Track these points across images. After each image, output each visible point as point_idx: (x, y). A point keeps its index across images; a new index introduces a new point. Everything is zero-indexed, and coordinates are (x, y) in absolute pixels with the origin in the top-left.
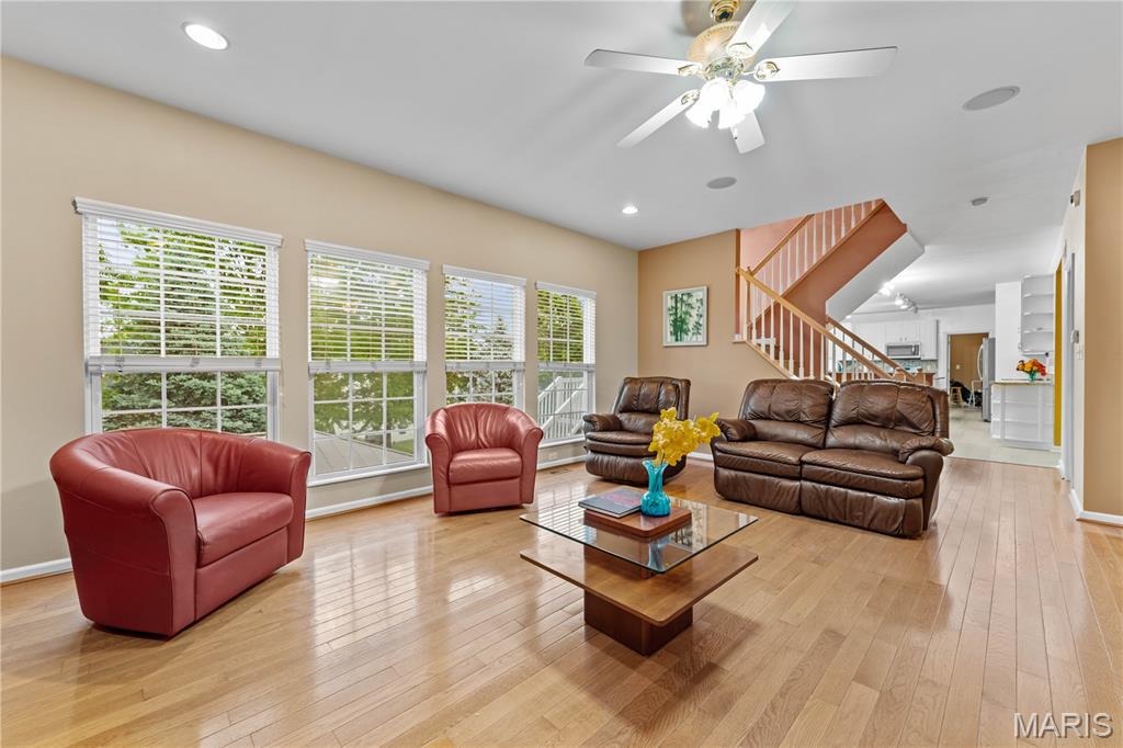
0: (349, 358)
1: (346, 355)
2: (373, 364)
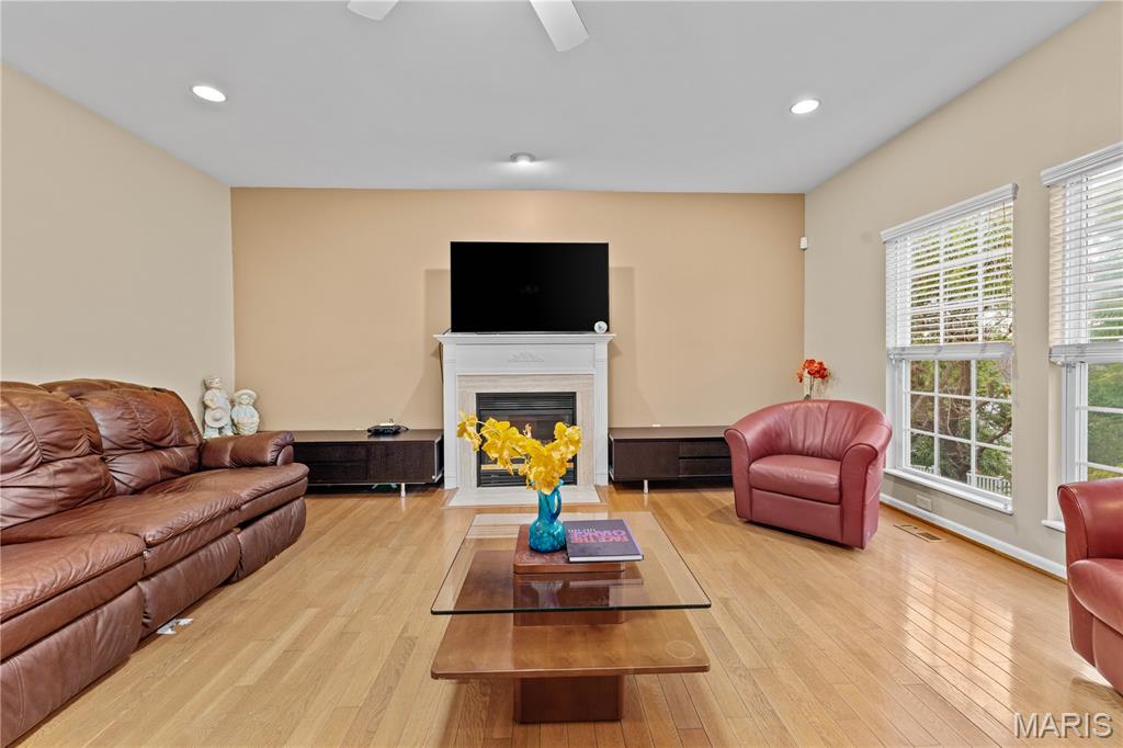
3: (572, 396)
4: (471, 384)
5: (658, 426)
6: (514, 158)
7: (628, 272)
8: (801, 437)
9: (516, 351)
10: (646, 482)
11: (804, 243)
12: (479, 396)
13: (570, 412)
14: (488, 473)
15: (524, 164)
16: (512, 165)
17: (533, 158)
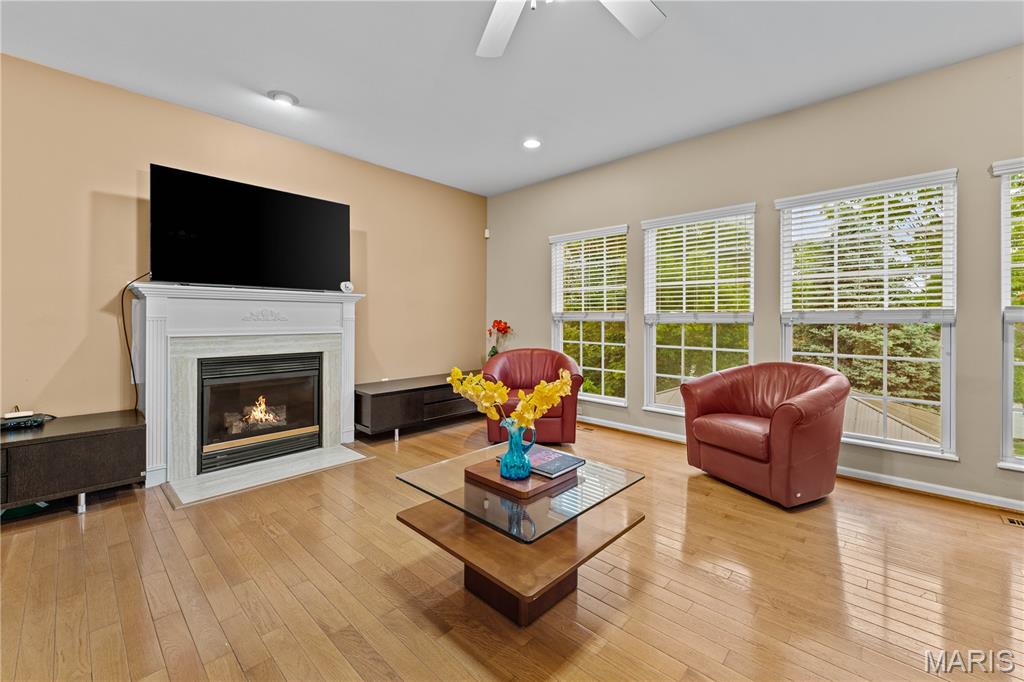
0: (684, 311)
1: (682, 308)
2: (695, 316)
3: (318, 357)
4: (191, 348)
5: (387, 379)
6: (272, 95)
7: (363, 235)
8: (518, 376)
9: (256, 308)
10: (397, 431)
11: (487, 235)
12: (202, 363)
13: (316, 372)
14: (213, 456)
15: (283, 104)
16: (268, 101)
17: (296, 102)
